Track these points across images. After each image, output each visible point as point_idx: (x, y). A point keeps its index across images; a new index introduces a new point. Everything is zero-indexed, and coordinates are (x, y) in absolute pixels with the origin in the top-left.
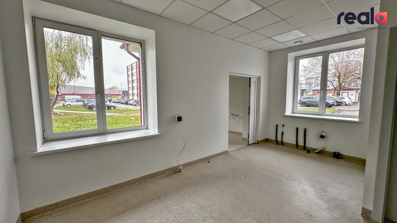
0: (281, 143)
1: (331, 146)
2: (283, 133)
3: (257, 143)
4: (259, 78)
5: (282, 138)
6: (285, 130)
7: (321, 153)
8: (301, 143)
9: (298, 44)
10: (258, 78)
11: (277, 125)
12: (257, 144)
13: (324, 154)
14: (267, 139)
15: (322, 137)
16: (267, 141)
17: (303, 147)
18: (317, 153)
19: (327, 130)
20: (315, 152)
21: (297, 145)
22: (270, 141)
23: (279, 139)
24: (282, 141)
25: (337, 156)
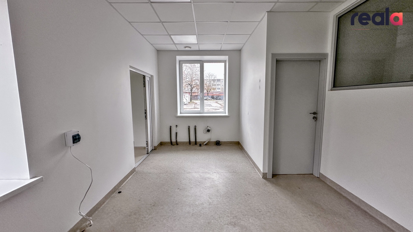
0: (176, 143)
1: (213, 137)
2: (176, 133)
3: (154, 149)
4: (152, 77)
5: (176, 138)
6: (179, 130)
7: (208, 144)
8: (193, 139)
9: (187, 49)
10: (150, 77)
11: (171, 126)
12: (155, 151)
13: (209, 144)
14: (161, 142)
15: (208, 131)
16: (161, 144)
17: (195, 143)
18: (206, 145)
19: (211, 125)
20: (204, 144)
21: (190, 142)
22: (165, 144)
23: (174, 140)
24: (177, 141)
25: (218, 143)
